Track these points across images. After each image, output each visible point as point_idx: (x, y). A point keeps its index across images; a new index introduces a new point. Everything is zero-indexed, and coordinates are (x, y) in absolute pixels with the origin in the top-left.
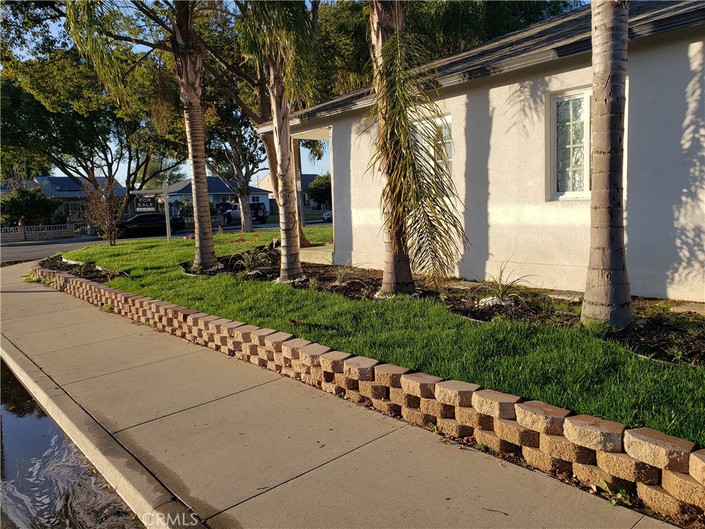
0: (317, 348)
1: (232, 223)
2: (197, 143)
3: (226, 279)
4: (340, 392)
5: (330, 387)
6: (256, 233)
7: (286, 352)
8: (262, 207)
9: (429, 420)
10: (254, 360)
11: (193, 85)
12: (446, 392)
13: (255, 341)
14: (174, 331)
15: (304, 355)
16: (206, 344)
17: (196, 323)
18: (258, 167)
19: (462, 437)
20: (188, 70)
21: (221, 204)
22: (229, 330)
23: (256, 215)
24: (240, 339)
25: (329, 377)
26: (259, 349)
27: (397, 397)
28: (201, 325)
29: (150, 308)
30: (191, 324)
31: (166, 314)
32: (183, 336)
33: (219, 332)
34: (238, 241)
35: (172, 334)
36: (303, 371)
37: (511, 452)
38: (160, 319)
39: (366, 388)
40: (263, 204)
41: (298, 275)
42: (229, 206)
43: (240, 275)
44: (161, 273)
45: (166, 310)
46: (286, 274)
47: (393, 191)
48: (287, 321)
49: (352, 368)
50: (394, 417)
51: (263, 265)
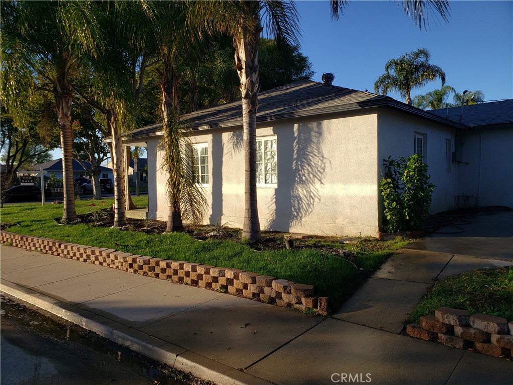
0: (126, 254)
1: (86, 193)
2: (67, 148)
3: (83, 226)
4: (135, 271)
5: (131, 270)
6: (103, 201)
7: (112, 257)
8: (110, 182)
9: (169, 277)
10: (97, 263)
11: (66, 115)
12: (175, 265)
13: (97, 253)
14: (53, 253)
15: (120, 257)
16: (72, 258)
17: (66, 247)
18: (106, 156)
19: (179, 281)
20: (64, 106)
21: (79, 179)
22: (84, 249)
23: (105, 187)
24: (90, 253)
25: (131, 266)
26: (99, 257)
27: (158, 270)
28: (69, 248)
29: (38, 242)
30: (63, 248)
31: (48, 244)
32: (59, 255)
33: (79, 251)
34: (91, 206)
35: (52, 254)
36: (120, 264)
37: (195, 283)
38: (45, 247)
39: (146, 268)
40: (111, 179)
41: (125, 224)
42: (85, 180)
43: (91, 224)
44: (42, 224)
45: (48, 242)
46: (117, 224)
47: (172, 181)
48: (114, 244)
49: (140, 261)
50: (156, 278)
51: (105, 220)
